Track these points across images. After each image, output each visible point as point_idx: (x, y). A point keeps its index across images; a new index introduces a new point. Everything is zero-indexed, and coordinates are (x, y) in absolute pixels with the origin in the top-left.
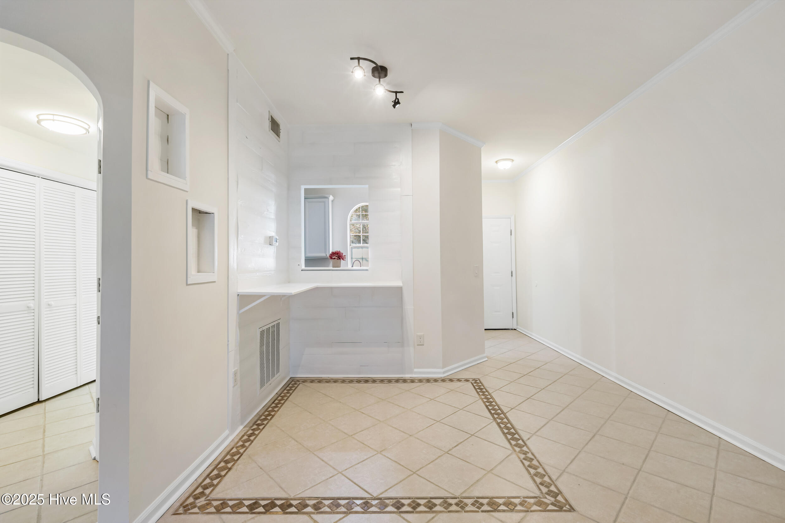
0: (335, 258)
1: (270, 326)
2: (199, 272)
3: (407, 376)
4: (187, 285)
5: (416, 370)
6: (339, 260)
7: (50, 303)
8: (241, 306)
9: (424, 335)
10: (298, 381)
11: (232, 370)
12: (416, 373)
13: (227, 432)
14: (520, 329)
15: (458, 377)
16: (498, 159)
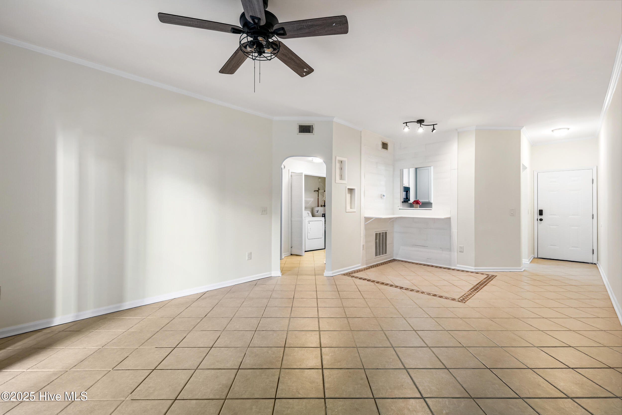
0: (415, 204)
1: (381, 232)
2: (351, 208)
4: (345, 212)
5: (458, 265)
8: (366, 221)
9: (463, 246)
11: (362, 244)
12: (458, 267)
13: (359, 265)
14: (598, 265)
15: (483, 273)
16: (553, 130)
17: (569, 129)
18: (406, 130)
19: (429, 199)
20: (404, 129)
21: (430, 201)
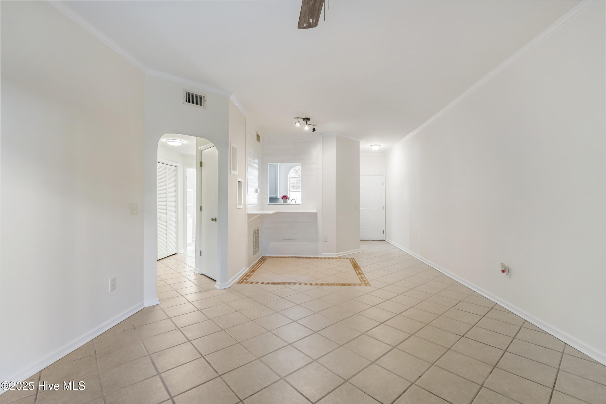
0: (284, 199)
1: (256, 229)
3: (319, 256)
4: (237, 209)
5: (323, 254)
6: (286, 200)
7: (160, 217)
8: (249, 218)
9: (327, 237)
10: (267, 257)
13: (245, 268)
14: (388, 240)
15: (344, 257)
16: (371, 145)
17: (380, 145)
18: (298, 125)
19: (276, 194)
20: (295, 124)
21: (277, 197)
